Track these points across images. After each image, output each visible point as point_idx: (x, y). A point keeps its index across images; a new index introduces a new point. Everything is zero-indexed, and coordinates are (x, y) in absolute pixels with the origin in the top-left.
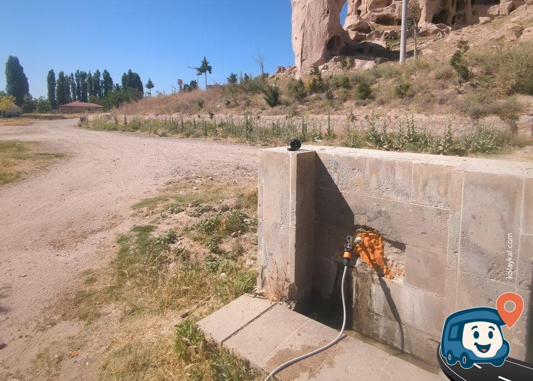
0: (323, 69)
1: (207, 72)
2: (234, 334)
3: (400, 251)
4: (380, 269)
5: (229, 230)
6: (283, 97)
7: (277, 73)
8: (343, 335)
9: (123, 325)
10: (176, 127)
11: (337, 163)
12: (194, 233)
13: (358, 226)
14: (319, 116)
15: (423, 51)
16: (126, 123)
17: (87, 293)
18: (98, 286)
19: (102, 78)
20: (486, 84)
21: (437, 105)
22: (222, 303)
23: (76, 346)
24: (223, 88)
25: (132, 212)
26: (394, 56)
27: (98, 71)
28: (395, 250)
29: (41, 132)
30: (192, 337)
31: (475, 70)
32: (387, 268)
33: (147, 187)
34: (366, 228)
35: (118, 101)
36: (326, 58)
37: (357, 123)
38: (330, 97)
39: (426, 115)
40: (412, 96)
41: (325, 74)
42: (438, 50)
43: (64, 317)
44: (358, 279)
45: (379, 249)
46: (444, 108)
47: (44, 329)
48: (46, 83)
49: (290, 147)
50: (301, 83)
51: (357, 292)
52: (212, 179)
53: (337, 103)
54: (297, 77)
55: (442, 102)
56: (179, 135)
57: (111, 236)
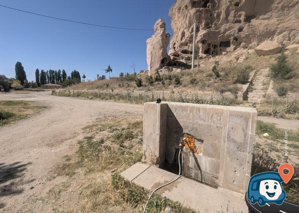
0: (160, 71)
1: (110, 71)
2: (136, 177)
3: (201, 143)
4: (193, 150)
5: (126, 138)
6: (143, 83)
7: (140, 72)
8: (180, 176)
9: (86, 177)
10: (97, 95)
11: (176, 108)
12: (112, 139)
13: (185, 134)
14: (159, 91)
15: (201, 65)
16: (74, 93)
17: (68, 165)
18: (72, 162)
19: (61, 73)
20: (226, 79)
21: (207, 88)
22: (129, 166)
23: (66, 186)
24: (117, 78)
25: (82, 131)
26: (189, 67)
27: (59, 70)
28: (199, 143)
29: (34, 97)
30: (119, 179)
31: (221, 74)
32: (196, 150)
33: (88, 120)
34: (188, 134)
35: (70, 84)
36: (161, 67)
37: (175, 94)
38: (163, 83)
39: (203, 91)
40: (197, 83)
41: (161, 74)
42: (207, 65)
43: (59, 175)
44: (184, 155)
45: (193, 142)
46: (210, 88)
47: (50, 180)
48: (35, 75)
49: (157, 102)
50: (151, 77)
51: (184, 160)
52: (116, 117)
53: (166, 86)
54: (149, 75)
55: (208, 86)
56: (99, 99)
57: (75, 141)
